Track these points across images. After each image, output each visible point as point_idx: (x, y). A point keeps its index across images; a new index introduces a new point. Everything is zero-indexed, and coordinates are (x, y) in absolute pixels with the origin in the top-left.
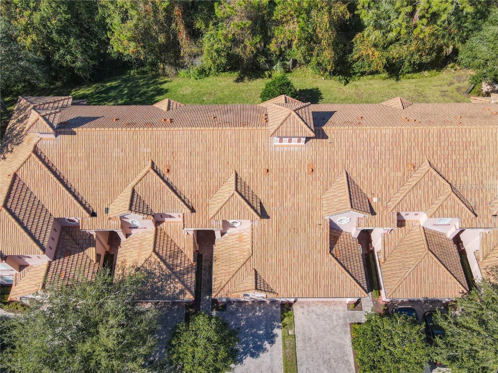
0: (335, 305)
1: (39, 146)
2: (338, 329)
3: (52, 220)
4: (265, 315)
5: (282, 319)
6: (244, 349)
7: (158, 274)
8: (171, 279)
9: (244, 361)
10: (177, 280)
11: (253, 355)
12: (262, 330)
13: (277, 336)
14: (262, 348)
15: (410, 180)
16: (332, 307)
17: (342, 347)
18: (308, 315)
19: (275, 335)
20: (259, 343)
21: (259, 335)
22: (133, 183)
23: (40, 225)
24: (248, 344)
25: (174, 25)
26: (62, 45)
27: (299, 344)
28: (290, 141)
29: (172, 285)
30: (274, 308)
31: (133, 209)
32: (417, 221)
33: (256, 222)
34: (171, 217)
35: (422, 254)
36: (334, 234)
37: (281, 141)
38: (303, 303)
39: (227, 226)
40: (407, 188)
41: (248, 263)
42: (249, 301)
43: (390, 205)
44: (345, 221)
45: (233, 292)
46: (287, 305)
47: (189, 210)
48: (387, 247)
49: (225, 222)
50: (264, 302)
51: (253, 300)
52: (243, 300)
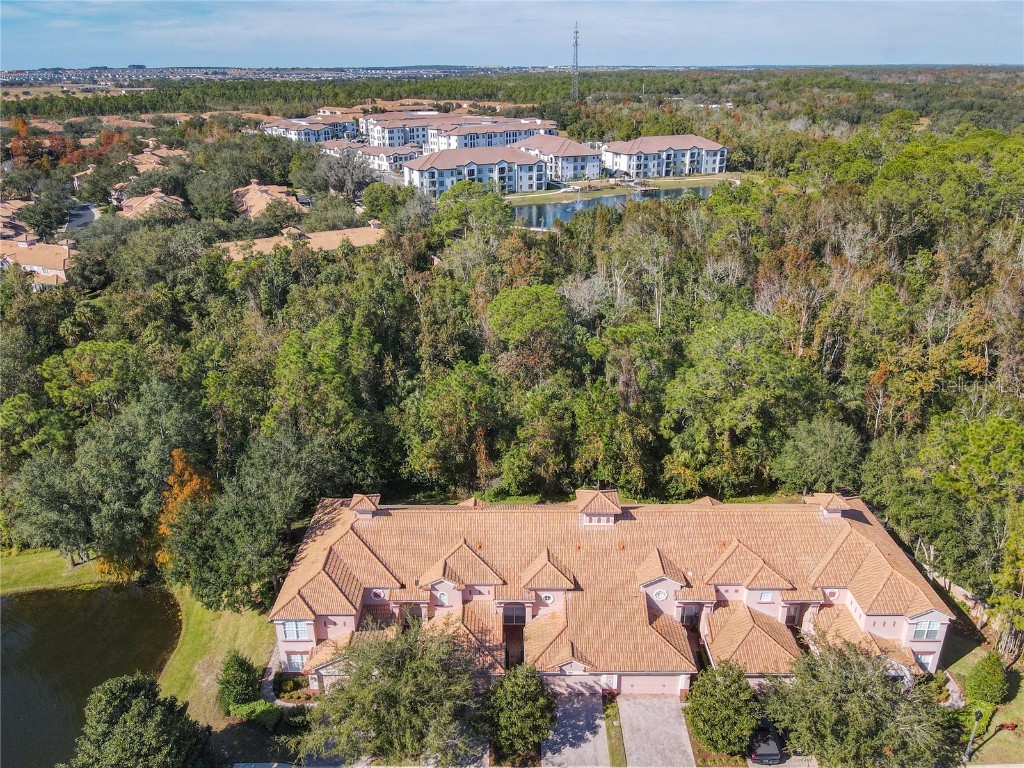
0: (665, 697)
1: (355, 525)
2: (672, 721)
3: (362, 589)
4: (585, 706)
5: (605, 710)
6: (562, 739)
7: (466, 647)
8: (480, 652)
9: (563, 751)
10: (487, 653)
11: (572, 745)
12: (582, 721)
14: (583, 738)
15: (722, 555)
16: (662, 700)
17: (677, 737)
18: (634, 707)
19: (599, 726)
20: (579, 734)
21: (579, 725)
22: (445, 557)
23: (353, 589)
24: (566, 735)
25: (474, 445)
26: (357, 462)
27: (626, 735)
28: (599, 521)
29: (481, 659)
30: (594, 700)
31: (446, 576)
32: (741, 601)
33: (570, 594)
34: (480, 593)
35: (749, 628)
36: (654, 613)
37: (591, 521)
38: (628, 695)
39: (539, 603)
40: (720, 562)
41: (563, 635)
42: (565, 692)
43: (706, 578)
44: (662, 597)
45: (547, 665)
46: (609, 697)
47: (501, 582)
48: (713, 628)
49: (538, 597)
50: (582, 694)
51: (570, 690)
52: (558, 690)
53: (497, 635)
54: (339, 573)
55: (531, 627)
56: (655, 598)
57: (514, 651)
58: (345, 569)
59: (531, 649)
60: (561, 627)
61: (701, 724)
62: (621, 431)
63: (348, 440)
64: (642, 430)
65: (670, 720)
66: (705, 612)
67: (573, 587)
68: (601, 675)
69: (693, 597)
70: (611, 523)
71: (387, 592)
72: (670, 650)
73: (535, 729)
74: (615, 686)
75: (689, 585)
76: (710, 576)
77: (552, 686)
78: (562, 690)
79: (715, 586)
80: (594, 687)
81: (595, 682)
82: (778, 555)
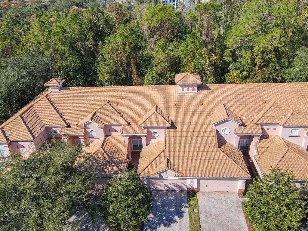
0: (229, 194)
1: (49, 95)
4: (176, 199)
5: (189, 202)
6: (158, 220)
7: (101, 161)
8: (110, 164)
9: (158, 229)
10: (114, 164)
11: (165, 225)
12: (173, 208)
13: (185, 213)
14: (173, 220)
15: (265, 108)
16: (227, 196)
17: (238, 222)
18: (208, 200)
19: (183, 212)
20: (170, 217)
21: (171, 211)
22: (95, 111)
24: (161, 217)
25: (130, 69)
27: (202, 219)
28: (188, 90)
29: (110, 168)
30: (182, 195)
31: (93, 119)
32: (277, 136)
33: (169, 130)
34: (115, 131)
35: (285, 151)
36: (221, 142)
37: (183, 90)
38: (204, 192)
39: (149, 136)
40: (264, 111)
41: (162, 154)
42: (164, 190)
43: (255, 121)
44: (227, 132)
45: (153, 172)
46: (192, 193)
47: (126, 123)
48: (259, 151)
49: (148, 132)
50: (175, 191)
51: (166, 188)
52: (159, 188)
54: (31, 118)
55: (145, 151)
56: (222, 133)
57: (135, 165)
58: (36, 117)
59: (143, 163)
60: (162, 150)
61: (258, 216)
62: (204, 58)
63: (67, 65)
64: (215, 58)
65: (232, 209)
66: (254, 141)
67: (169, 125)
68: (187, 179)
69: (246, 131)
70: (196, 91)
72: (230, 163)
73: (135, 215)
74: (195, 186)
75: (244, 125)
76: (258, 119)
77: (155, 186)
78: (162, 188)
79: (261, 126)
80: (182, 186)
81: (183, 183)
82: (301, 107)
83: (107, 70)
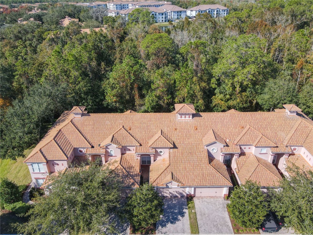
0: (217, 198)
1: (73, 120)
2: (220, 209)
3: (73, 148)
4: (178, 203)
5: (188, 205)
6: (166, 219)
7: (121, 175)
8: (127, 177)
9: (167, 226)
10: (131, 178)
11: (172, 223)
12: (177, 210)
13: (186, 213)
14: (177, 219)
15: (242, 132)
16: (215, 199)
17: (224, 218)
18: (202, 203)
19: (184, 213)
20: (175, 216)
21: (175, 212)
22: (114, 133)
23: (67, 149)
24: (169, 217)
25: (133, 92)
26: (84, 99)
27: (198, 217)
28: (185, 117)
29: (128, 180)
30: (183, 199)
31: (113, 142)
32: (252, 153)
33: (171, 150)
34: (129, 150)
35: (256, 165)
36: (211, 158)
37: (181, 117)
38: (199, 197)
39: (157, 154)
40: (241, 135)
41: (168, 169)
42: (169, 196)
43: (235, 142)
44: (215, 151)
45: (161, 183)
46: (190, 198)
47: (139, 145)
48: (239, 165)
49: (156, 151)
50: (177, 197)
51: (171, 195)
52: (165, 195)
53: (137, 169)
54: (62, 141)
55: (153, 165)
56: (211, 152)
57: (145, 177)
58: (66, 139)
59: (153, 176)
60: (167, 165)
62: (195, 84)
63: (79, 89)
64: (204, 84)
65: (219, 209)
66: (235, 157)
67: (172, 146)
68: (186, 188)
69: (229, 151)
70: (191, 118)
71: (85, 150)
72: (218, 175)
73: (152, 216)
74: (192, 193)
75: (227, 146)
76: (237, 141)
77: (163, 193)
78: (168, 195)
79: (240, 146)
80: (182, 193)
81: (183, 191)
82: (268, 132)
83: (114, 93)
